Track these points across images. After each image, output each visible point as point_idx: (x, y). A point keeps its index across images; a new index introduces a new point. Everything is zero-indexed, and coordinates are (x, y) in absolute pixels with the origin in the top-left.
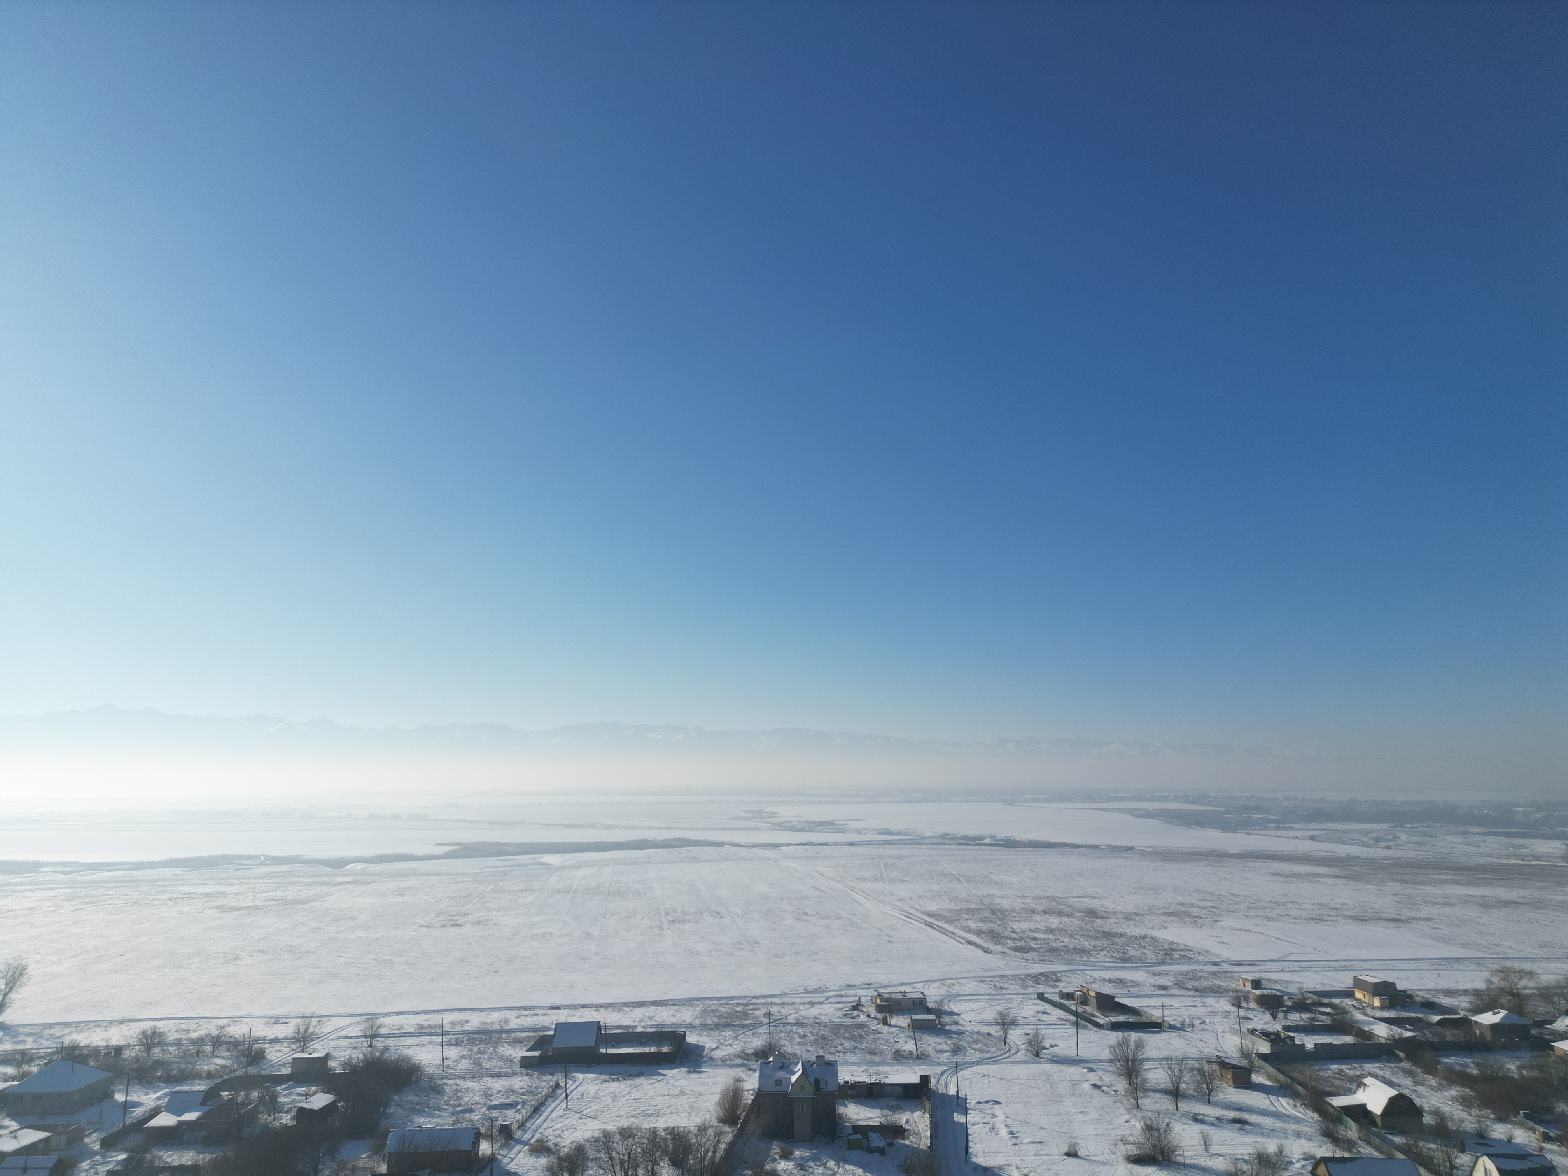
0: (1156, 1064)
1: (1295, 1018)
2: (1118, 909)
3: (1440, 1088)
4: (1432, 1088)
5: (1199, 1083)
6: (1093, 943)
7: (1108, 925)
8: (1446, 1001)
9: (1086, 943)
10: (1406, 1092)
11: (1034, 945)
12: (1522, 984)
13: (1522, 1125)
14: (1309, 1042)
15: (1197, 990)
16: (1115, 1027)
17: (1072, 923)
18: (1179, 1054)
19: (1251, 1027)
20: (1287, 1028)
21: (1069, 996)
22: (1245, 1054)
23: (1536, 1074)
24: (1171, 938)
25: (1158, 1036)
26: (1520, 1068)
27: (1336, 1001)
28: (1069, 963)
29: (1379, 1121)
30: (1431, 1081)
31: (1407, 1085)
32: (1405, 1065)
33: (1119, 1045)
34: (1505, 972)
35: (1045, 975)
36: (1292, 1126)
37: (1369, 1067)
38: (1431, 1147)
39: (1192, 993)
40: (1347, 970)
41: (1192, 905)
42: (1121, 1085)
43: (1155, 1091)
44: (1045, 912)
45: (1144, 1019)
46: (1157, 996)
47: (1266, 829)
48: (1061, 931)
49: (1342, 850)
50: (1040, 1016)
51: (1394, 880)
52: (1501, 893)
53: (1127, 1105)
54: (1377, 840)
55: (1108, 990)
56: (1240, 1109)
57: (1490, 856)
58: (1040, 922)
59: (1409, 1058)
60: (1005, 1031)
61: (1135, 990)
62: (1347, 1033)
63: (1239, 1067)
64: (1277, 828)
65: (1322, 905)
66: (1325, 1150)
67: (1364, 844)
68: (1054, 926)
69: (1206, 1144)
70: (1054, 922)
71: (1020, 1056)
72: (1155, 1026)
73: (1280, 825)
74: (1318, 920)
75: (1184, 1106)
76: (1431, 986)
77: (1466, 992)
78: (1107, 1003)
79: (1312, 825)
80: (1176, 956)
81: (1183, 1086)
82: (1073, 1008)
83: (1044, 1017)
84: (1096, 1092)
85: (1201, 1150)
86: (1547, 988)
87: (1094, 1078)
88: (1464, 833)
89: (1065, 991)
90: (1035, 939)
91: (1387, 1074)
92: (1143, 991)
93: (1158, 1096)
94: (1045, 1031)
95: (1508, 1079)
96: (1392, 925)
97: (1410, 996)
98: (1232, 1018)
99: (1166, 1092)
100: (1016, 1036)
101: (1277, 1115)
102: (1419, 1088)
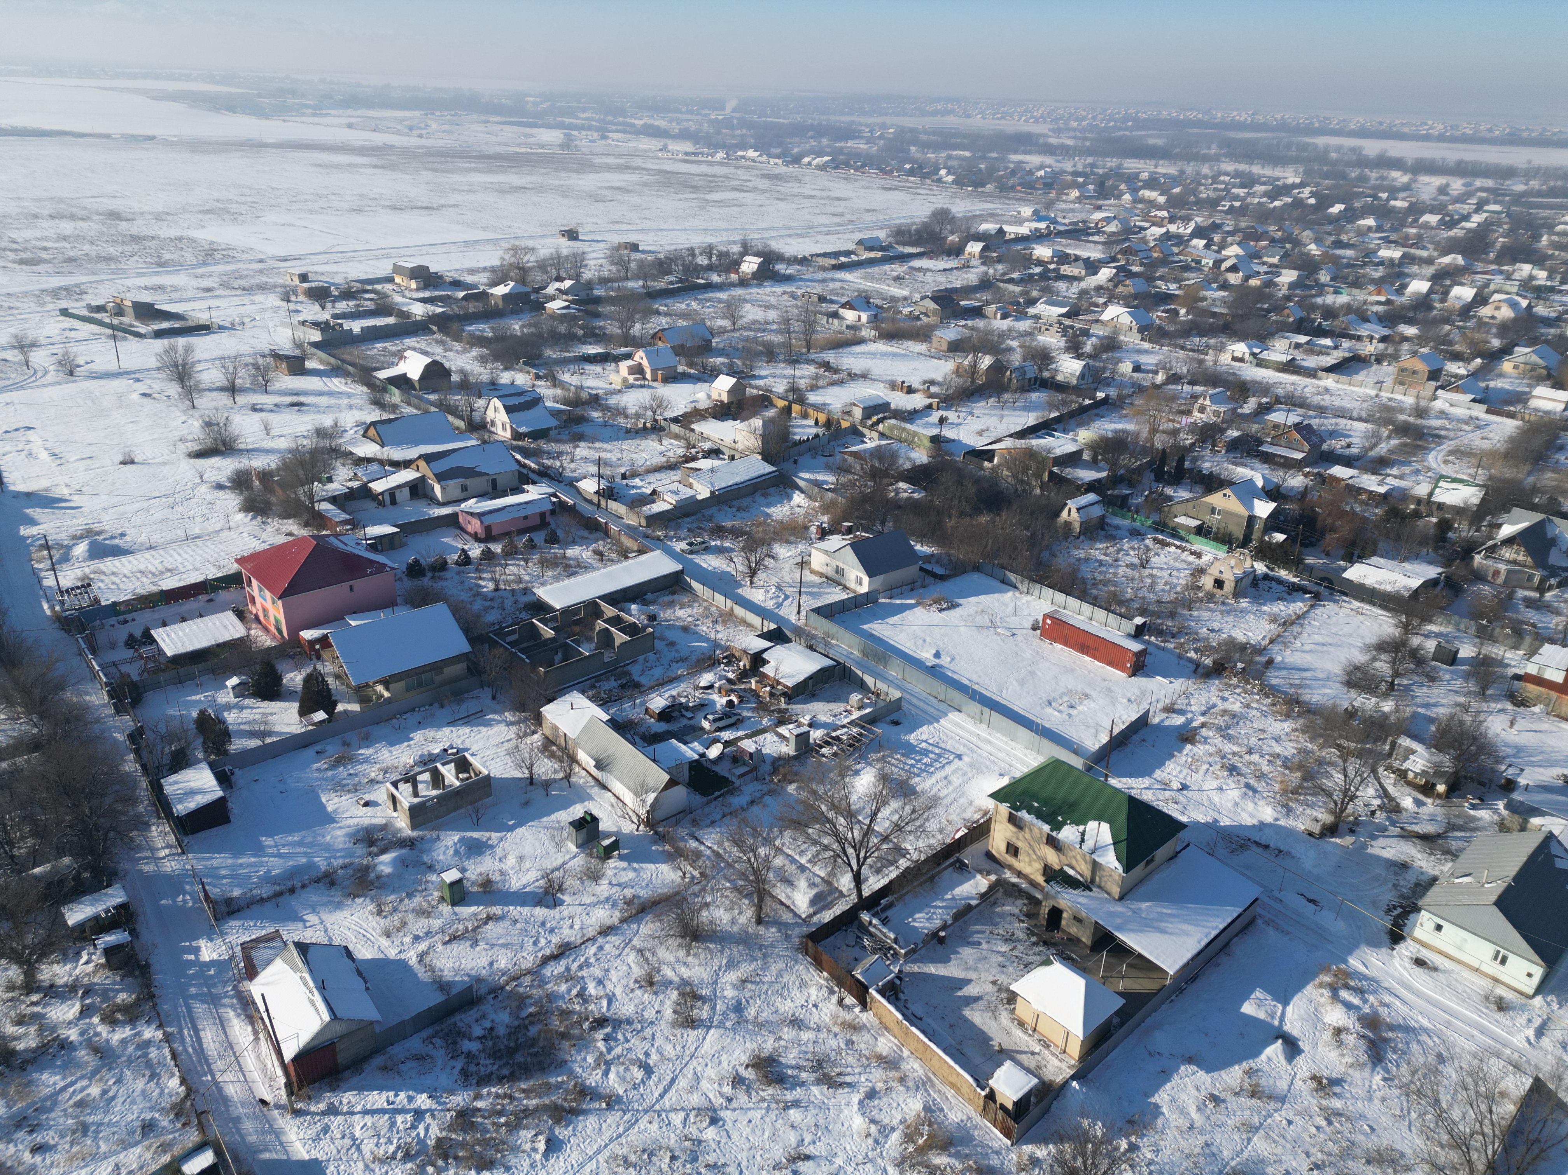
0: (209, 365)
1: (342, 306)
2: (146, 209)
3: (465, 351)
4: (458, 352)
5: (255, 376)
6: (120, 249)
7: (135, 228)
8: (469, 279)
9: (111, 250)
10: (438, 358)
11: (44, 255)
12: (526, 259)
13: (521, 370)
14: (356, 326)
15: (244, 289)
16: (159, 334)
17: (91, 228)
18: (232, 353)
19: (301, 319)
20: (336, 316)
21: (101, 309)
22: (298, 345)
23: (533, 330)
24: (210, 238)
25: (208, 338)
26: (522, 327)
27: (378, 287)
28: (94, 273)
29: (417, 385)
30: (458, 346)
31: (438, 352)
32: (438, 336)
33: (166, 351)
34: (515, 250)
35: (66, 289)
36: (345, 401)
37: (410, 341)
38: (457, 398)
39: (239, 292)
40: (387, 257)
41: (230, 201)
42: (174, 389)
43: (209, 390)
44: (52, 217)
45: (190, 323)
46: (202, 299)
47: (303, 115)
48: (79, 238)
49: (379, 139)
50: (68, 333)
51: (427, 169)
52: (513, 179)
53: (182, 407)
54: (411, 128)
55: (145, 297)
56: (296, 394)
57: (505, 144)
58: (50, 229)
59: (440, 330)
60: (25, 354)
61: (177, 295)
62: (389, 314)
63: (293, 357)
64: (314, 115)
65: (362, 196)
66: (375, 415)
67: (398, 133)
68: (67, 232)
69: (267, 429)
70: (67, 227)
71: (50, 378)
72: (204, 329)
73: (317, 110)
74: (359, 211)
75: (241, 399)
76: (458, 267)
77: (485, 269)
78: (146, 312)
79: (350, 112)
80: (218, 256)
81: (239, 382)
82: (107, 320)
83: (73, 334)
84: (147, 400)
85: (262, 434)
86: (544, 260)
87: (142, 387)
88: (486, 122)
89: (94, 303)
90: (45, 249)
91: (423, 346)
92: (186, 295)
93: (214, 394)
94: (74, 349)
95: (513, 337)
96: (424, 212)
97: (441, 277)
98: (283, 313)
99: (222, 389)
100: (38, 358)
101: (330, 394)
102: (448, 354)
